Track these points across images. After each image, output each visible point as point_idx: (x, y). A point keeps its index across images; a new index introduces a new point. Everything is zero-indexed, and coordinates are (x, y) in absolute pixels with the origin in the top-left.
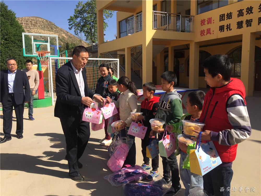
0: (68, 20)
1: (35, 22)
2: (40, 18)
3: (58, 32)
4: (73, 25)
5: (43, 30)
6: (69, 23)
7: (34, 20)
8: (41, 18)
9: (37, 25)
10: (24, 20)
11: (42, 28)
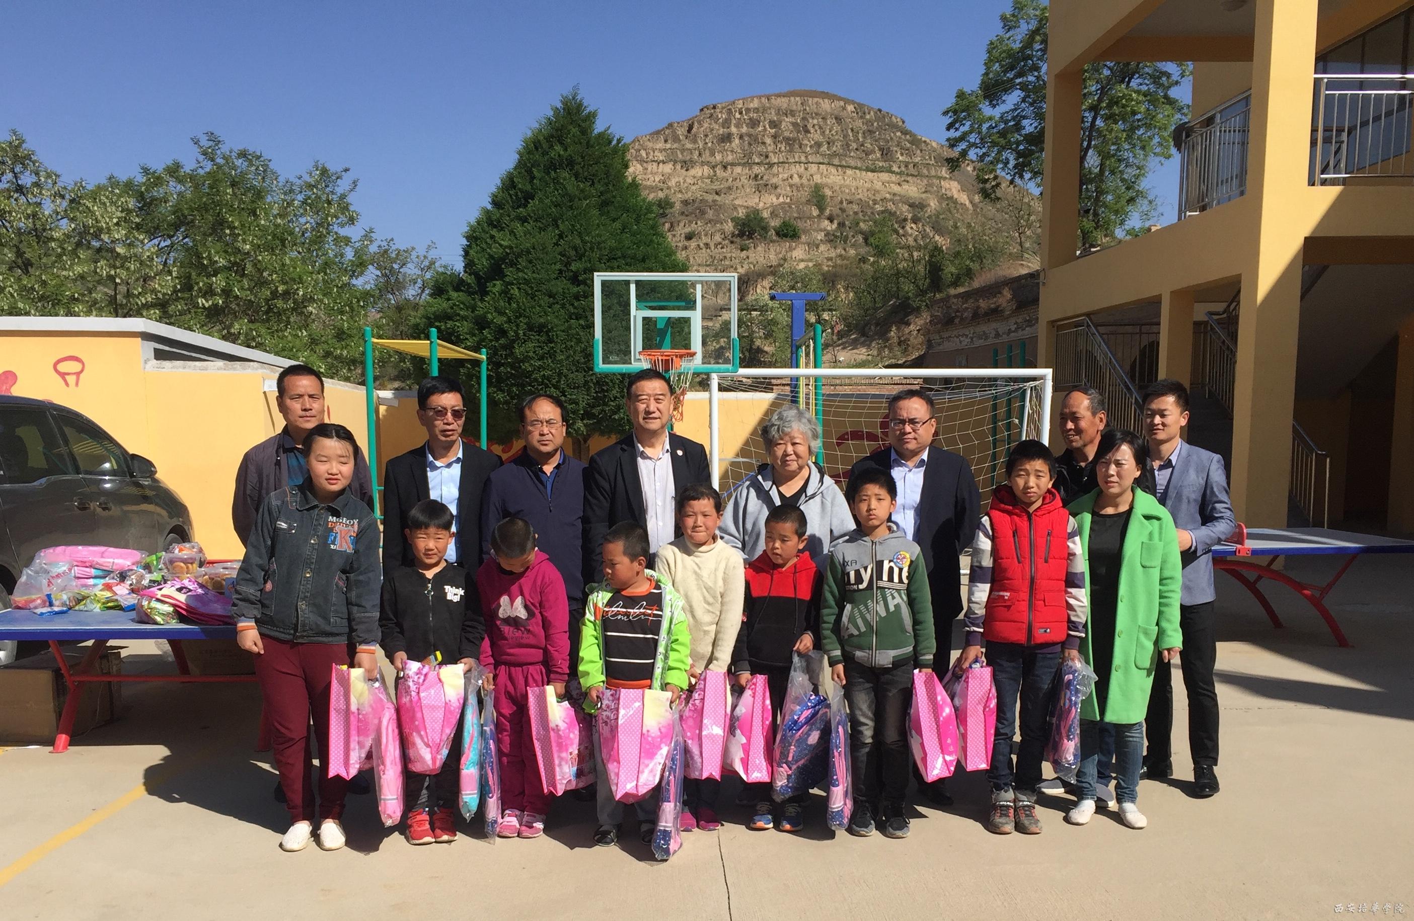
0: (945, 113)
1: (795, 124)
2: (824, 95)
3: (919, 175)
4: (973, 138)
5: (833, 170)
6: (948, 129)
7: (792, 113)
8: (833, 97)
9: (806, 142)
10: (738, 116)
11: (835, 155)
